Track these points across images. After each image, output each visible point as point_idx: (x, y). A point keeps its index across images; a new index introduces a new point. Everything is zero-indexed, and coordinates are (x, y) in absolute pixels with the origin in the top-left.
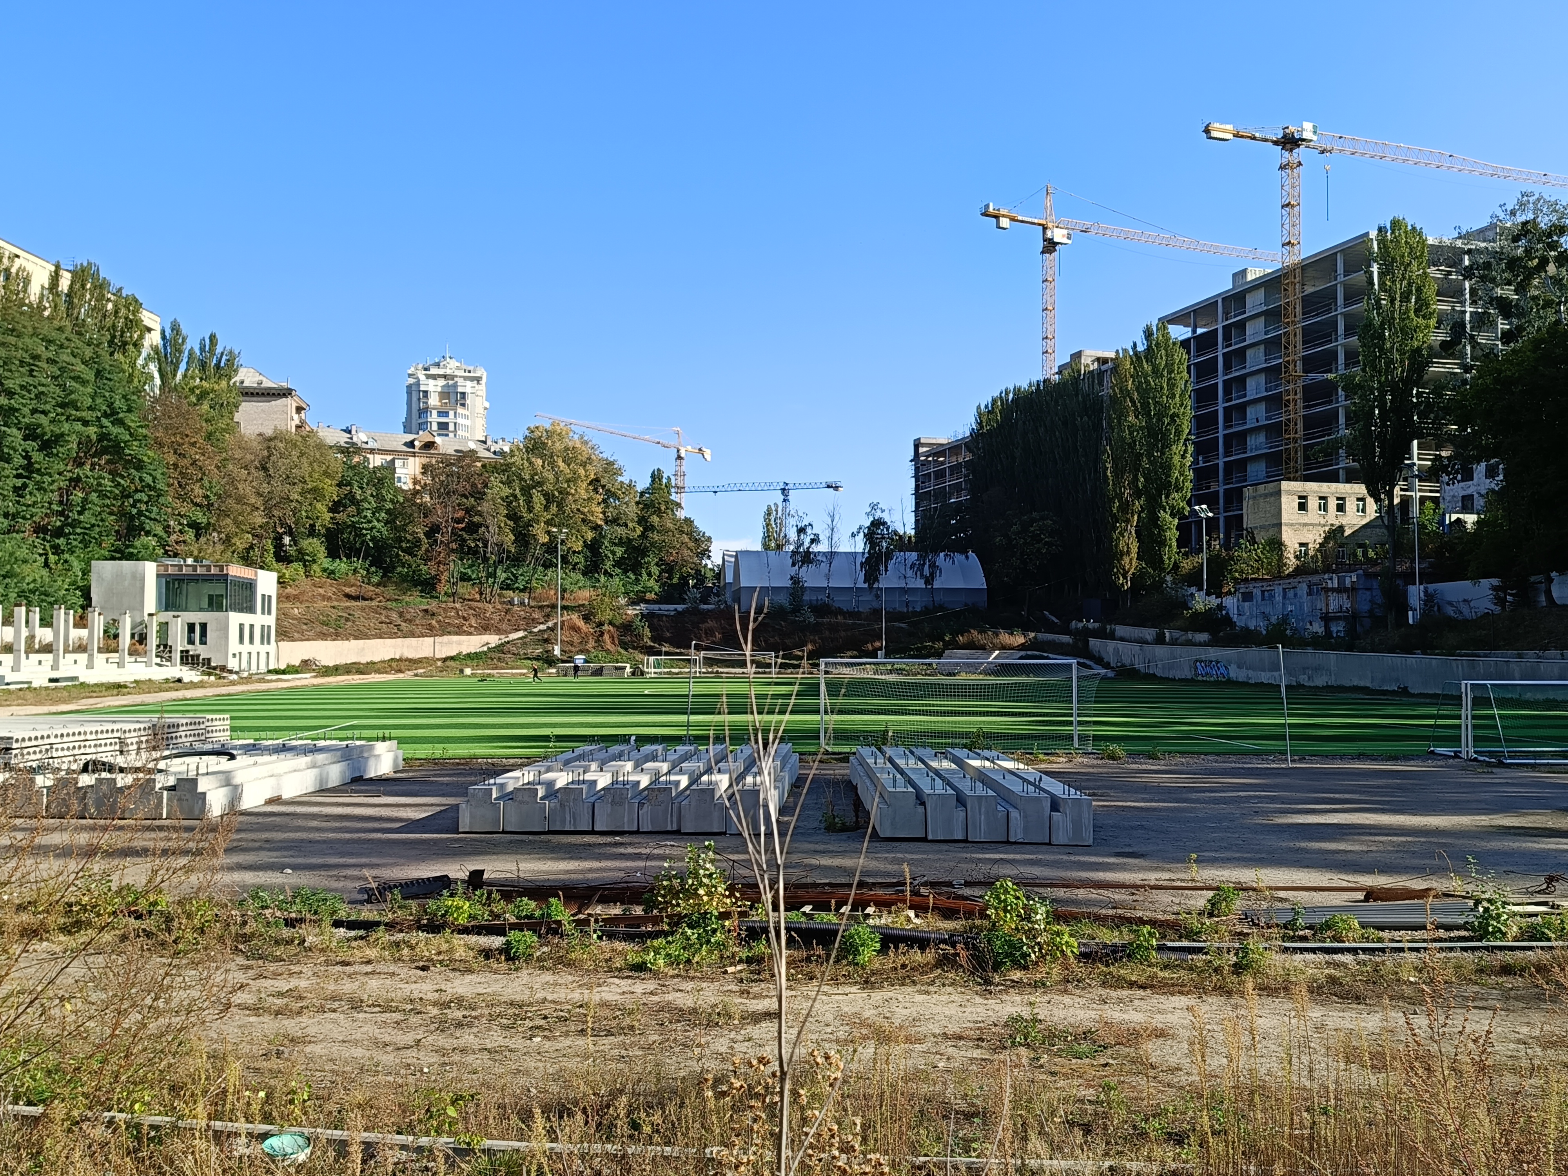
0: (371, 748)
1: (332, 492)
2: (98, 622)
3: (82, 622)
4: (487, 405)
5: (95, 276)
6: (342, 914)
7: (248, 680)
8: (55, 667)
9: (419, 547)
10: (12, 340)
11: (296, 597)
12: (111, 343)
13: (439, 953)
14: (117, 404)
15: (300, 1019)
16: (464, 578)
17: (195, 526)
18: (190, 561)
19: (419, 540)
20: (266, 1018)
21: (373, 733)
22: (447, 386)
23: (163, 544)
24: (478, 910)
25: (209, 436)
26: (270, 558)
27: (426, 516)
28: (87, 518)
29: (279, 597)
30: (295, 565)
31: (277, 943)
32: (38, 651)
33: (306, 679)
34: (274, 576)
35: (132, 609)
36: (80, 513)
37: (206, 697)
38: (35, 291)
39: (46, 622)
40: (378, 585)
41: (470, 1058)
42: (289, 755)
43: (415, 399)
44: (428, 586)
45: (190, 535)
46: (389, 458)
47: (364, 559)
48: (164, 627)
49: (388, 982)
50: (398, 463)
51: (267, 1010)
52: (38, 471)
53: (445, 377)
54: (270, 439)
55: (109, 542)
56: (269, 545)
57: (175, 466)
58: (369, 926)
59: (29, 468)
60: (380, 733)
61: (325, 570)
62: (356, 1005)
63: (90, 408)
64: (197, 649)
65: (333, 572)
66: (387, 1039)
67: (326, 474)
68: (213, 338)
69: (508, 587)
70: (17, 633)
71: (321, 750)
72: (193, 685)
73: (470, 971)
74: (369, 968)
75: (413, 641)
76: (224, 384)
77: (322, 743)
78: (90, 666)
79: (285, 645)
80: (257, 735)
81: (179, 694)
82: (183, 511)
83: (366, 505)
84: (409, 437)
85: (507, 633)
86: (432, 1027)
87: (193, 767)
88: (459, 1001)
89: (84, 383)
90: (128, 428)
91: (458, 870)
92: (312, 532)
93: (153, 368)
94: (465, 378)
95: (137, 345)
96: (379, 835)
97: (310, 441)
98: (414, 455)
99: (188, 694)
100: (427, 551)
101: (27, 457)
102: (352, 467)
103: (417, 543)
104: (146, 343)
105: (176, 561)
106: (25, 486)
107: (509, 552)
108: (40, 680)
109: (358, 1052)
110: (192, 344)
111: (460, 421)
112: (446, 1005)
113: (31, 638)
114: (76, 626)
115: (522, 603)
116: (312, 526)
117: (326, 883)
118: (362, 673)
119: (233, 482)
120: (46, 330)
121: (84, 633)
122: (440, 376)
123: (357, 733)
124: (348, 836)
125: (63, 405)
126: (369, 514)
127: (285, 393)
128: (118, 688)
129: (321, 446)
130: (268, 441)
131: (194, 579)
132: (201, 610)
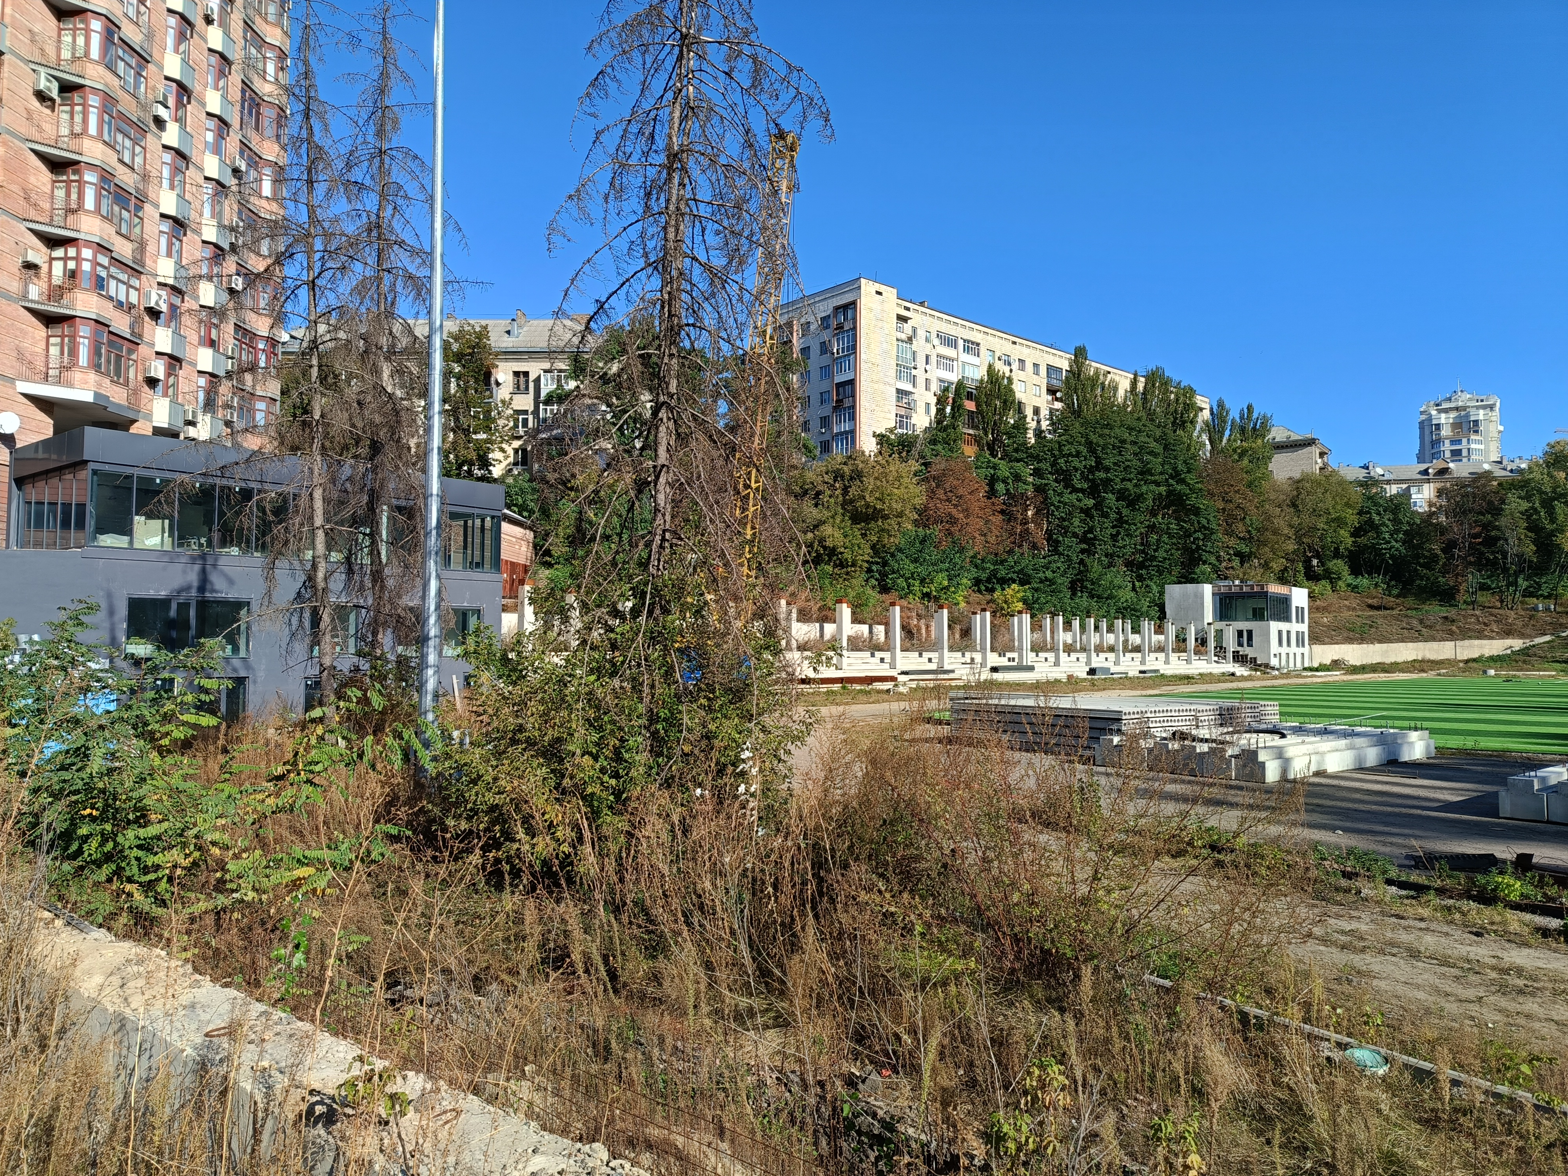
0: (1405, 736)
1: (1353, 519)
2: (1171, 630)
3: (1160, 630)
4: (1501, 428)
5: (1162, 376)
6: (1393, 873)
7: (1288, 675)
8: (1143, 662)
9: (1437, 563)
10: (1107, 431)
11: (1324, 608)
12: (1174, 423)
13: (1492, 923)
14: (1180, 467)
15: (1362, 956)
16: (1483, 587)
17: (1238, 554)
18: (1237, 582)
19: (1437, 556)
20: (1334, 950)
21: (1406, 724)
22: (1459, 417)
23: (1216, 570)
24: (1529, 890)
25: (1250, 485)
26: (1301, 577)
27: (1442, 534)
28: (1161, 554)
29: (1310, 608)
30: (1323, 582)
31: (1337, 889)
32: (1131, 651)
33: (1336, 676)
34: (1305, 592)
35: (1195, 620)
36: (1155, 551)
37: (1254, 688)
38: (1121, 393)
39: (1136, 630)
40: (1397, 597)
41: (1537, 1025)
42: (1331, 737)
43: (1427, 432)
44: (1447, 596)
45: (1236, 562)
46: (1404, 486)
47: (1385, 575)
48: (1219, 634)
49: (1443, 940)
50: (1413, 490)
51: (1334, 944)
52: (1126, 522)
53: (1457, 409)
54: (1299, 481)
55: (1176, 570)
56: (1300, 566)
57: (1224, 509)
58: (1420, 889)
59: (1120, 521)
60: (1413, 724)
61: (1349, 585)
62: (1414, 954)
63: (1161, 473)
64: (1246, 650)
65: (1356, 587)
66: (1448, 989)
67: (1348, 505)
68: (1250, 408)
69: (1531, 595)
70: (1117, 638)
71: (1358, 735)
72: (1243, 678)
73: (1527, 945)
74: (1423, 925)
75: (1434, 645)
76: (1260, 441)
77: (1359, 729)
78: (1167, 662)
79: (1317, 648)
80: (1301, 719)
81: (1234, 685)
82: (1231, 544)
83: (1384, 529)
84: (1423, 466)
85: (1531, 637)
86: (1493, 989)
87: (1253, 741)
88: (1520, 971)
89: (1156, 455)
90: (1188, 485)
91: (1505, 851)
92: (1337, 554)
93: (1205, 438)
94: (1478, 408)
95: (1193, 422)
96: (1419, 812)
97: (1333, 480)
98: (1428, 481)
99: (1241, 685)
100: (1444, 564)
101: (1119, 513)
102: (1370, 498)
103: (1434, 558)
104: (1200, 419)
105: (1226, 583)
106: (1118, 533)
107: (1530, 562)
108: (1133, 672)
109: (1421, 995)
110: (1234, 415)
111: (1473, 446)
112: (1505, 971)
113: (1126, 641)
114: (1156, 633)
115: (1547, 609)
116: (1337, 549)
117: (1373, 847)
118: (1386, 672)
119: (1269, 518)
120: (1129, 422)
121: (1161, 638)
122: (1451, 409)
123: (1390, 723)
124: (1389, 809)
125: (1142, 473)
126: (1387, 536)
127: (1310, 442)
128: (1187, 679)
129: (1342, 483)
130: (1297, 484)
131: (1241, 596)
132: (1247, 620)
